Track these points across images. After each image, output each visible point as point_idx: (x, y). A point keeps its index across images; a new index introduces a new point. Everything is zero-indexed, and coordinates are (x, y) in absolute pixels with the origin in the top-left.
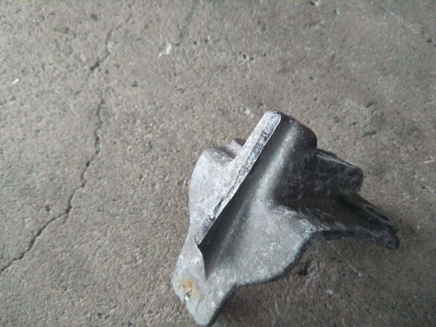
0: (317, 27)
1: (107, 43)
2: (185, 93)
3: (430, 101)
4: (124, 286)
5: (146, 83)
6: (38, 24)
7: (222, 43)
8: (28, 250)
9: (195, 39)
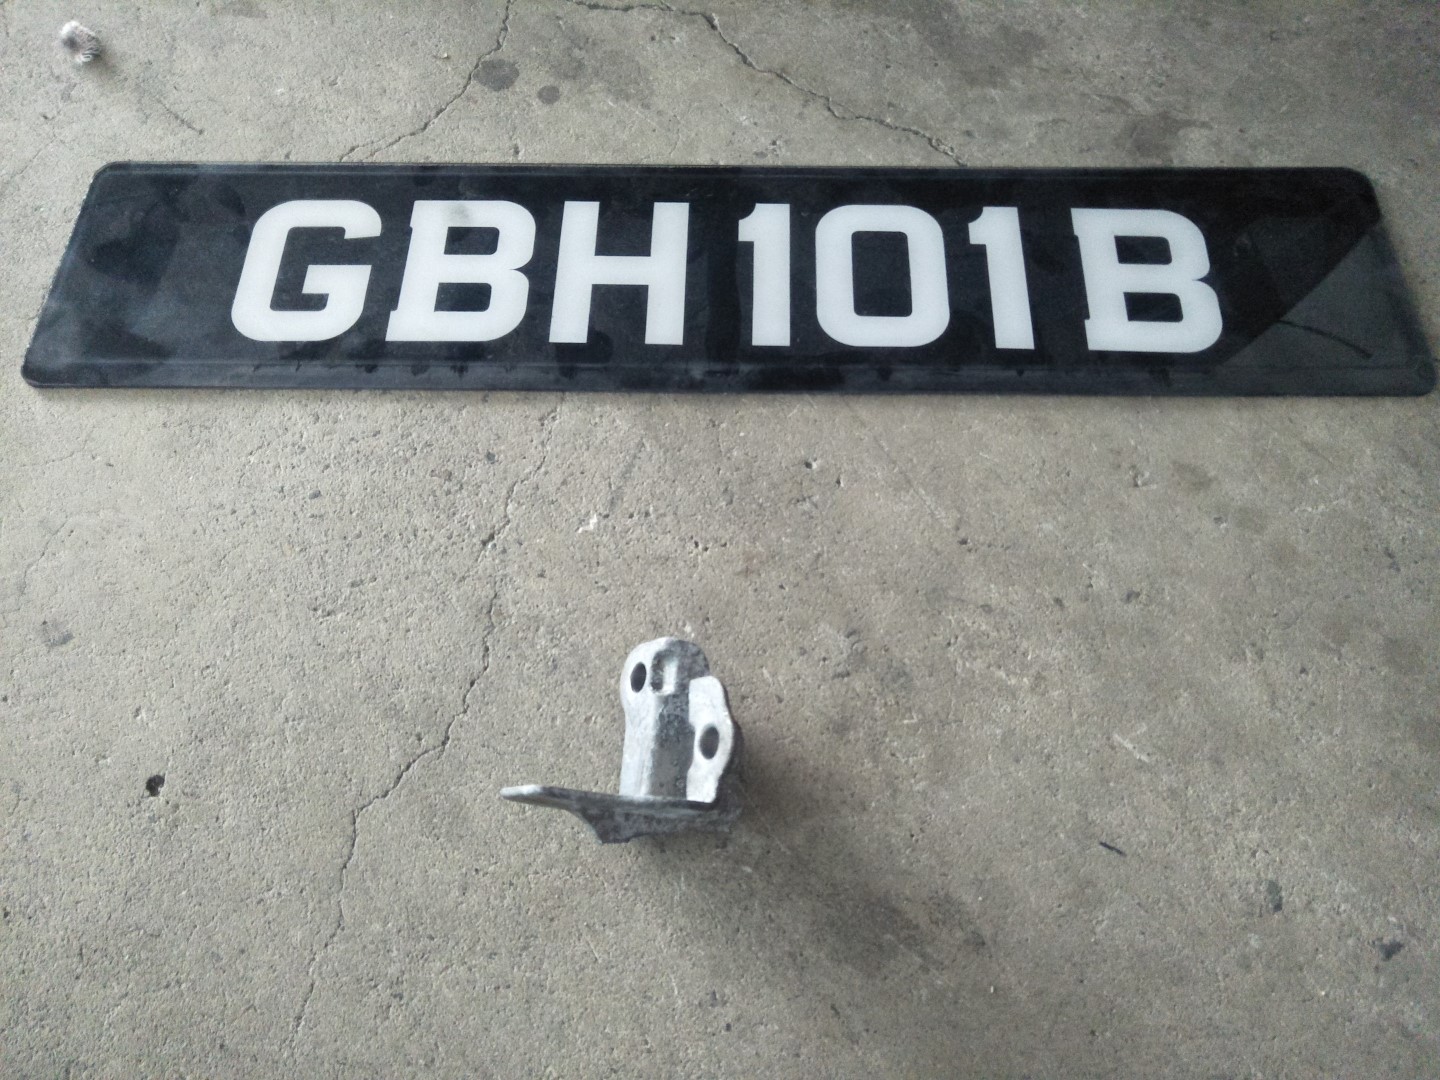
0: (807, 506)
1: (507, 505)
2: (608, 593)
3: (935, 635)
4: (507, 841)
5: (558, 574)
6: (407, 461)
7: (668, 519)
8: (394, 787)
9: (631, 510)
